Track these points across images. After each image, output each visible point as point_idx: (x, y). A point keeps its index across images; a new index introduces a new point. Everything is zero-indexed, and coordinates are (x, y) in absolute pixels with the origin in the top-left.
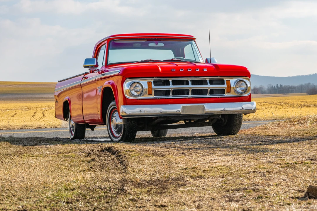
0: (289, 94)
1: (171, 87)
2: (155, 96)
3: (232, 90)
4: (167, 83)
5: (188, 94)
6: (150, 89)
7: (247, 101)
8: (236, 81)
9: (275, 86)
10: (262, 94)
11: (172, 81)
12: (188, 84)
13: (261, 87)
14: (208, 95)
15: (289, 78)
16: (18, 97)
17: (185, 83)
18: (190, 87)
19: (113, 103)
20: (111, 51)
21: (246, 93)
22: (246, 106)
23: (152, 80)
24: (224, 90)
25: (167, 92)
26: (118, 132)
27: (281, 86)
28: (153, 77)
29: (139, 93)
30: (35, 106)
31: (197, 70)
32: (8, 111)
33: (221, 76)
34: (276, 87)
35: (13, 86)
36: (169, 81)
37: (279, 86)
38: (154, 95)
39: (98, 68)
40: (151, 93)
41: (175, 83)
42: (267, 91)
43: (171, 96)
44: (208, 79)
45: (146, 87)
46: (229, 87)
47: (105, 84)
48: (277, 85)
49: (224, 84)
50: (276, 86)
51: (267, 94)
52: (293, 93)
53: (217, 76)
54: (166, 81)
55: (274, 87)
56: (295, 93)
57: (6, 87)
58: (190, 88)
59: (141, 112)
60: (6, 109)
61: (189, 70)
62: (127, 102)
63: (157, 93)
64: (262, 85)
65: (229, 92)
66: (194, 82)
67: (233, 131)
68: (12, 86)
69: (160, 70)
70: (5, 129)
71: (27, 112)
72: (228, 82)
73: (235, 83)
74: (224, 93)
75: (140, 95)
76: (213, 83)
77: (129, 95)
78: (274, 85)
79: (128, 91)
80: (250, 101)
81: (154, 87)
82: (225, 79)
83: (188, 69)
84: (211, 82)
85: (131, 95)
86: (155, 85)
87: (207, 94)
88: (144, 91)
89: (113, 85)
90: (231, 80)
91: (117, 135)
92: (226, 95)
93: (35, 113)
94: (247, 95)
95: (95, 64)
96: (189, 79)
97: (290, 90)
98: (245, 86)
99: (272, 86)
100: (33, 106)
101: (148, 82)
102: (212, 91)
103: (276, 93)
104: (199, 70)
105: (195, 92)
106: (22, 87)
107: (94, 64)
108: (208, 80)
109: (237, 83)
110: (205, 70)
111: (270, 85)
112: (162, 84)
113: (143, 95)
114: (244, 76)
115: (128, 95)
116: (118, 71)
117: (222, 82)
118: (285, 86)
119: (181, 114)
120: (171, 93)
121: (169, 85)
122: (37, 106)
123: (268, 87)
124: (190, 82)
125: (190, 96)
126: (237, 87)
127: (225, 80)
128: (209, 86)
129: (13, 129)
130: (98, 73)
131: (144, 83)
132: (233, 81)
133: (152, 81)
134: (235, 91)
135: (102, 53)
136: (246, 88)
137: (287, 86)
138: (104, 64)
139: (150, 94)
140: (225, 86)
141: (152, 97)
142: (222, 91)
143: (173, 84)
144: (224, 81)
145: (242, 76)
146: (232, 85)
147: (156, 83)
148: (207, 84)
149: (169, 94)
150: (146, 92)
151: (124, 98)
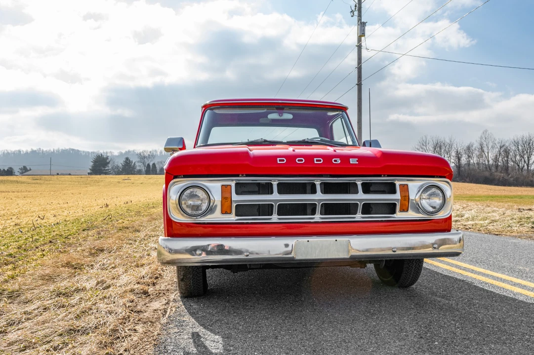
1: (276, 197)
2: (237, 218)
4: (267, 189)
5: (313, 213)
6: (227, 202)
8: (422, 186)
11: (279, 185)
12: (314, 191)
14: (359, 217)
17: (309, 188)
18: (319, 197)
23: (232, 180)
24: (395, 205)
25: (266, 209)
28: (238, 176)
31: (335, 161)
33: (389, 176)
38: (236, 215)
40: (229, 209)
43: (275, 218)
45: (217, 198)
46: (406, 199)
49: (394, 192)
53: (380, 176)
54: (266, 183)
61: (317, 161)
63: (241, 210)
65: (404, 209)
66: (327, 188)
72: (405, 188)
73: (419, 191)
74: (394, 212)
76: (372, 189)
77: (178, 213)
81: (235, 197)
82: (398, 181)
84: (367, 188)
85: (181, 213)
86: (238, 193)
87: (355, 214)
88: (213, 205)
90: (410, 184)
92: (399, 215)
94: (444, 216)
96: (318, 182)
98: (441, 197)
101: (222, 185)
102: (368, 208)
105: (329, 208)
108: (359, 183)
109: (423, 190)
110: (353, 161)
112: (257, 189)
113: (210, 216)
114: (441, 177)
115: (174, 213)
117: (391, 189)
119: (294, 260)
120: (275, 209)
121: (272, 192)
124: (318, 188)
125: (318, 218)
127: (398, 183)
128: (361, 196)
131: (215, 186)
132: (415, 186)
133: (233, 184)
134: (419, 209)
136: (442, 202)
139: (224, 212)
140: (397, 196)
141: (232, 218)
142: (391, 208)
143: (280, 192)
144: (394, 185)
146: (412, 196)
147: (241, 189)
148: (356, 192)
149: (271, 214)
150: (217, 208)
151: (169, 219)
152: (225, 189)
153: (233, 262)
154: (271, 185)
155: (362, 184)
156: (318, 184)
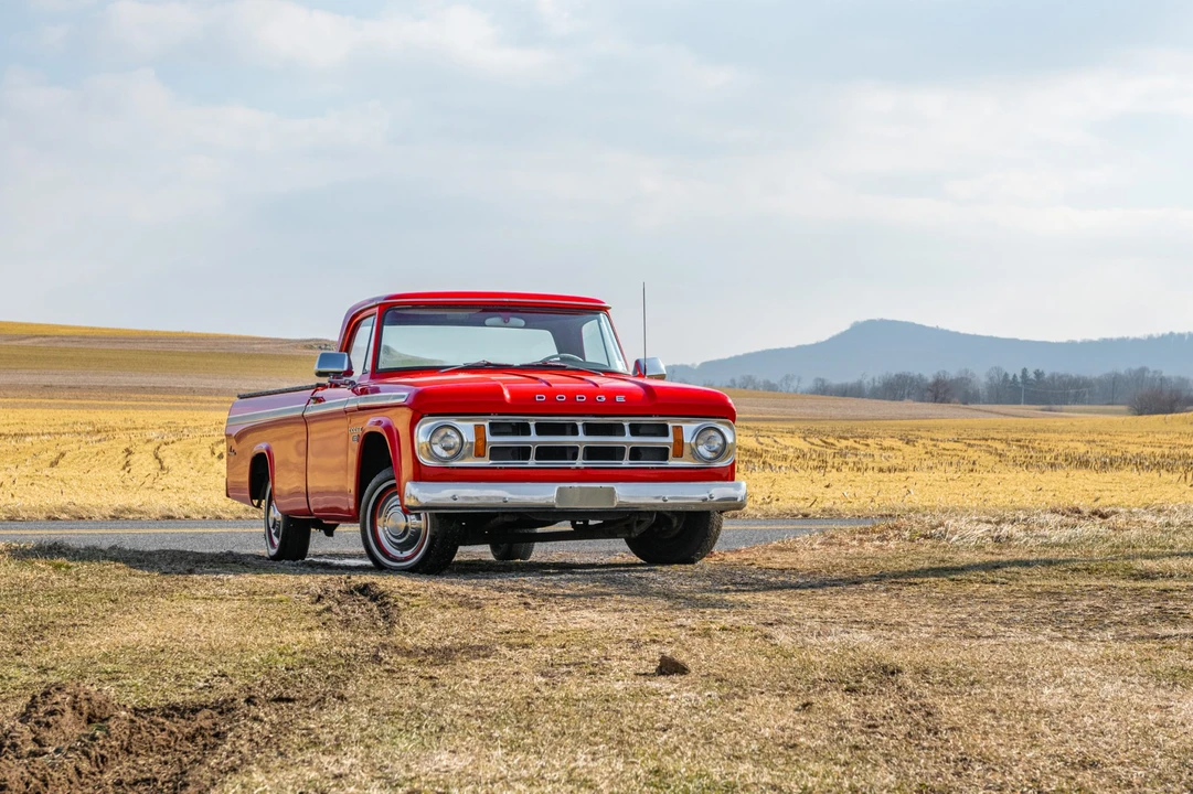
0: (1065, 407)
1: (534, 439)
2: (491, 462)
3: (687, 450)
4: (523, 429)
5: (575, 457)
6: (481, 443)
7: (726, 479)
8: (699, 427)
9: (1015, 376)
10: (965, 403)
11: (537, 425)
12: (575, 433)
13: (962, 378)
14: (626, 463)
15: (1071, 347)
16: (54, 384)
17: (569, 429)
18: (582, 439)
20: (387, 329)
21: (723, 460)
22: (718, 491)
23: (485, 420)
24: (667, 449)
25: (523, 453)
27: (1038, 374)
28: (489, 414)
29: (453, 452)
30: (122, 425)
31: (600, 398)
32: (29, 439)
33: (660, 416)
34: (1019, 380)
35: (36, 340)
37: (1031, 375)
38: (491, 459)
39: (351, 379)
40: (481, 452)
41: (542, 429)
42: (986, 394)
43: (532, 463)
44: (626, 422)
45: (469, 437)
46: (679, 443)
47: (369, 423)
48: (1024, 371)
49: (666, 434)
50: (1019, 374)
51: (986, 403)
52: (1083, 403)
53: (651, 416)
54: (520, 423)
55: (1011, 378)
56: (1089, 404)
57: (9, 343)
58: (580, 443)
59: (455, 499)
60: (15, 429)
61: (580, 398)
62: (421, 474)
63: (497, 452)
64: (967, 371)
65: (679, 454)
66: (591, 430)
67: (690, 555)
68: (32, 340)
69: (507, 396)
70: (65, 516)
71: (100, 446)
72: (678, 430)
73: (695, 434)
74: (666, 458)
75: (454, 457)
76: (641, 431)
77: (428, 455)
78: (1014, 370)
79: (425, 445)
80: (733, 479)
81: (490, 438)
82: (671, 422)
83: (577, 396)
84: (635, 430)
85: (432, 456)
86: (493, 434)
87: (622, 459)
88: (466, 447)
89: (389, 428)
90: (684, 426)
92: (672, 463)
93: (129, 452)
94: (725, 463)
95: (345, 368)
96: (580, 422)
97: (1072, 391)
98: (721, 441)
99: (1006, 375)
100: (111, 423)
101: (475, 425)
102: (636, 453)
103: (1017, 402)
104: (604, 399)
105: (592, 453)
106: (70, 345)
107: (343, 368)
108: (626, 424)
109: (700, 433)
110: (620, 399)
111: (998, 369)
112: (510, 430)
113: (463, 458)
114: (719, 417)
115: (423, 455)
116: (403, 396)
117: (663, 431)
118: (1052, 378)
119: (554, 509)
120: (533, 453)
121: (528, 433)
122: (129, 424)
123: (991, 379)
124: (580, 429)
125: (580, 463)
126: (700, 441)
127: (670, 425)
128: (628, 440)
129: (90, 518)
130: (353, 391)
131: (467, 428)
132: (689, 428)
133: (487, 424)
134: (696, 455)
135: (365, 334)
136: (722, 447)
137: (1060, 377)
138: (369, 368)
139: (479, 455)
140: (670, 439)
141: (486, 462)
142: (662, 453)
143: (539, 433)
144: (666, 426)
145: (714, 418)
146: (687, 438)
147: (496, 429)
148: (623, 434)
149: (527, 458)
150: (470, 450)
151: (416, 462)
152: (479, 429)
153: (488, 508)
154: (528, 425)
155: (630, 425)
156: (580, 424)
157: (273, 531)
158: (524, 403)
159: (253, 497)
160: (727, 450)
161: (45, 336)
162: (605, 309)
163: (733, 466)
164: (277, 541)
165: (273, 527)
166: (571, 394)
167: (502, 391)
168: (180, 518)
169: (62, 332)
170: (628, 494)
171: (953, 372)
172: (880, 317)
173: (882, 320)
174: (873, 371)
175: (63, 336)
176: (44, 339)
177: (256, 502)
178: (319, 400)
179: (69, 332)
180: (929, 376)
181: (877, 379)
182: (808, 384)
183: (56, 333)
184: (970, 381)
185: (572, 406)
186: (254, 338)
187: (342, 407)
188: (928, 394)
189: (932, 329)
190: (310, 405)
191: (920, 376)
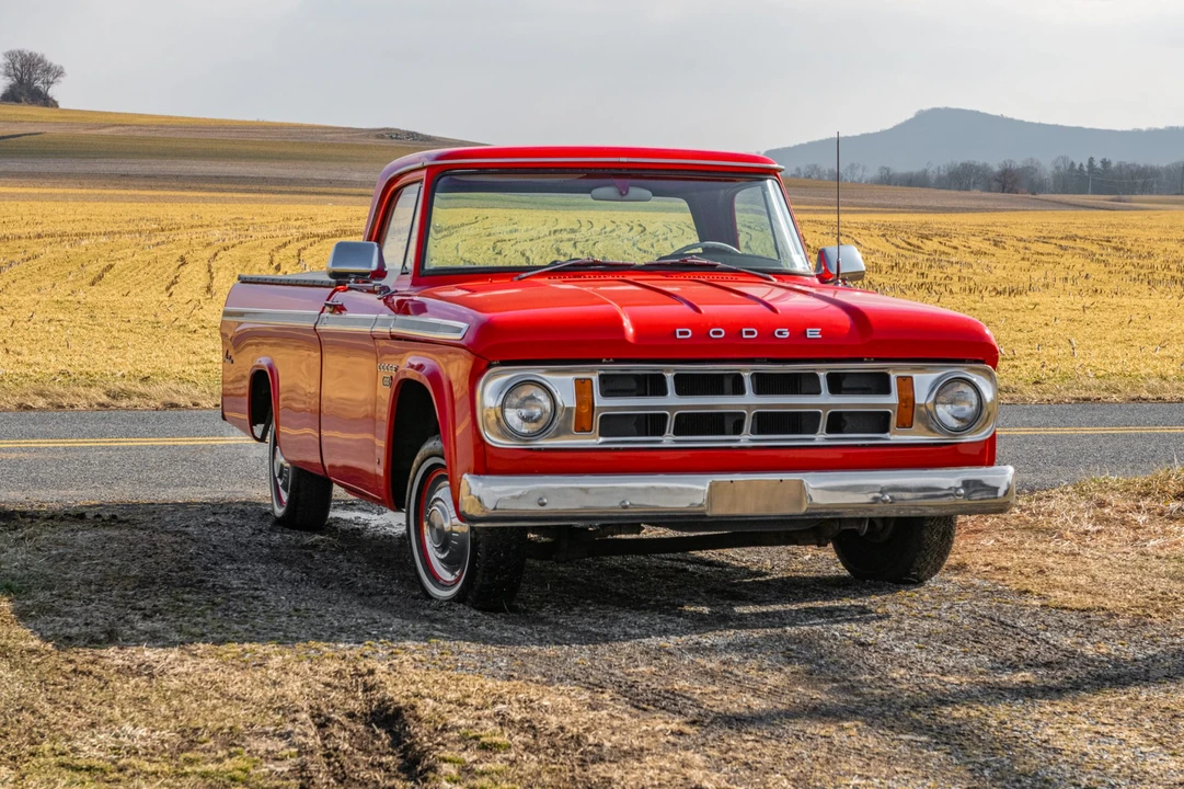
0: (1134, 197)
1: (672, 401)
2: (601, 439)
3: (918, 416)
4: (655, 386)
5: (738, 430)
6: (586, 410)
8: (939, 379)
9: (1081, 165)
10: (1034, 194)
11: (677, 379)
12: (738, 389)
13: (1028, 167)
14: (821, 438)
15: (1136, 135)
17: (728, 384)
18: (750, 401)
19: (432, 445)
21: (977, 431)
23: (592, 371)
24: (887, 415)
25: (654, 424)
26: (450, 564)
27: (1105, 163)
28: (599, 361)
29: (540, 425)
30: (188, 222)
31: (780, 333)
33: (877, 360)
34: (1086, 169)
35: (115, 129)
36: (662, 378)
37: (1098, 165)
38: (601, 435)
39: (383, 282)
40: (586, 424)
41: (686, 385)
42: (1052, 183)
43: (668, 440)
44: (822, 372)
45: (566, 397)
46: (907, 401)
47: (409, 363)
48: (1091, 160)
49: (886, 391)
50: (1085, 163)
51: (1051, 193)
52: (1150, 192)
53: (860, 360)
54: (651, 375)
55: (1077, 167)
56: (1157, 193)
58: (748, 407)
59: (543, 504)
61: (747, 333)
62: (489, 463)
63: (611, 425)
64: (1032, 160)
65: (905, 424)
66: (764, 385)
67: (918, 570)
68: (111, 129)
69: (630, 330)
70: (41, 402)
71: (156, 252)
72: (907, 383)
73: (934, 388)
74: (886, 429)
75: (541, 432)
76: (846, 386)
77: (497, 429)
78: (1081, 160)
79: (492, 413)
80: (992, 462)
81: (600, 401)
82: (895, 369)
83: (744, 330)
84: (837, 384)
85: (504, 431)
86: (606, 393)
87: (814, 431)
88: (561, 415)
89: (435, 377)
90: (916, 376)
91: (447, 576)
92: (896, 437)
93: (183, 261)
94: (981, 436)
95: (374, 266)
96: (747, 373)
97: (1140, 181)
98: (974, 401)
99: (1073, 164)
100: (178, 219)
101: (577, 380)
102: (837, 422)
103: (1084, 191)
104: (787, 334)
105: (766, 423)
106: (148, 134)
107: (370, 266)
108: (822, 375)
109: (942, 389)
110: (813, 333)
111: (1065, 159)
112: (633, 385)
113: (558, 434)
114: (972, 362)
115: (492, 432)
116: (458, 330)
117: (881, 384)
118: (1120, 167)
119: (705, 516)
120: (670, 425)
121: (663, 392)
123: (1057, 168)
124: (748, 383)
125: (745, 439)
126: (941, 401)
127: (893, 377)
128: (825, 400)
129: (72, 406)
130: (385, 301)
131: (563, 385)
132: (924, 381)
133: (595, 378)
134: (930, 421)
136: (977, 410)
137: (1128, 166)
138: (410, 265)
139: (582, 428)
140: (893, 399)
141: (594, 441)
142: (880, 421)
143: (680, 391)
144: (886, 377)
145: (963, 361)
146: (921, 398)
147: (610, 386)
148: (818, 392)
149: (661, 432)
150: (567, 419)
151: (480, 443)
152: (582, 387)
153: (595, 518)
154: (664, 377)
155: (829, 377)
156: (747, 376)
157: (280, 482)
158: (657, 342)
159: (254, 421)
160: (985, 414)
161: (123, 125)
162: (772, 172)
163: (992, 440)
164: (285, 496)
165: (280, 476)
166: (734, 328)
167: (621, 321)
168: (186, 407)
169: (140, 121)
170: (825, 490)
171: (1018, 161)
172: (944, 106)
173: (946, 108)
174: (938, 161)
175: (140, 125)
176: (123, 129)
177: (259, 429)
178: (339, 309)
179: (145, 120)
180: (995, 165)
181: (942, 168)
182: (873, 172)
183: (134, 122)
184: (1036, 170)
185: (734, 344)
186: (326, 128)
187: (366, 329)
188: (995, 184)
189: (997, 117)
190: (326, 314)
191: (985, 165)
